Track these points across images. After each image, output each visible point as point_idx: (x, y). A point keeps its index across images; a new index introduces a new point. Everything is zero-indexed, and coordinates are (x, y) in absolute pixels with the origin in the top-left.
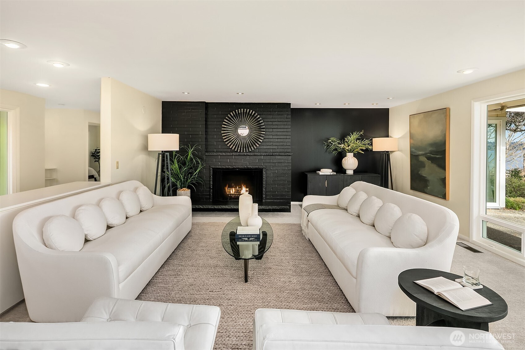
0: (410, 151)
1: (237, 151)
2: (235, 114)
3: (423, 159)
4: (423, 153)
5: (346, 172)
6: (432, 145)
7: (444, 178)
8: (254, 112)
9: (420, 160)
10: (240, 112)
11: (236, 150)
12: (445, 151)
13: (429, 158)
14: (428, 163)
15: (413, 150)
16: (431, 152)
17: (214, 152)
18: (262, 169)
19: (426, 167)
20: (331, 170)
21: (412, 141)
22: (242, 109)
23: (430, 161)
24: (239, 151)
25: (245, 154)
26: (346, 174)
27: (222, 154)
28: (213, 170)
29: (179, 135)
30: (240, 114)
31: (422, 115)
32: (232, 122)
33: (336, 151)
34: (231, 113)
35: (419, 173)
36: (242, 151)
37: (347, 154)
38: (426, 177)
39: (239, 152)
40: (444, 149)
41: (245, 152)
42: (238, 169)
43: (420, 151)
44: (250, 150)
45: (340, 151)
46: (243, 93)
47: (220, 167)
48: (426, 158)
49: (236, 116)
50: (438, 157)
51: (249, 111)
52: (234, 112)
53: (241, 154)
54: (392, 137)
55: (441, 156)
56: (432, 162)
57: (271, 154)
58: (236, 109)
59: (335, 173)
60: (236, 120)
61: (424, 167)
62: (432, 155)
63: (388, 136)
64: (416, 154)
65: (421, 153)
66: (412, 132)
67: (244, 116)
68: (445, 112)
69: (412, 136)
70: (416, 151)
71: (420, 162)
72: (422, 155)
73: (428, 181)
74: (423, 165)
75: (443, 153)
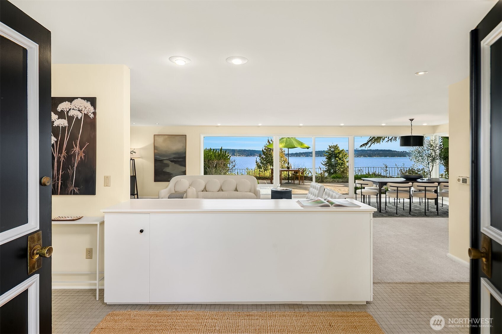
6: (175, 154)
13: (172, 161)
15: (157, 157)
16: (174, 158)
19: (170, 166)
21: (156, 151)
23: (173, 163)
31: (166, 136)
50: (180, 161)
64: (160, 159)
65: (165, 158)
66: (156, 145)
68: (183, 137)
69: (155, 148)
70: (160, 157)
71: (164, 163)
72: (166, 159)
73: (171, 174)
74: (167, 165)
75: (185, 158)
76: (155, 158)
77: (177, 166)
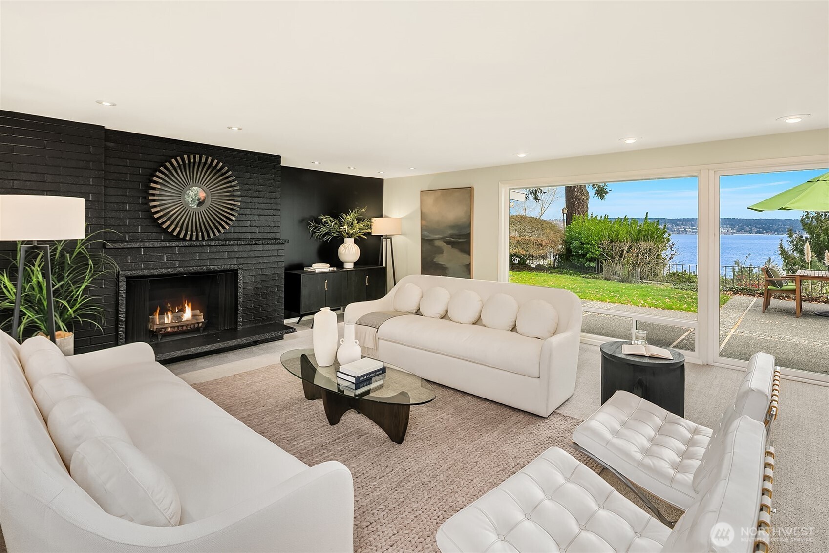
0: (421, 235)
1: (184, 239)
2: (181, 163)
3: (440, 243)
4: (441, 236)
5: (343, 266)
6: (452, 227)
7: (468, 263)
8: (221, 164)
9: (435, 245)
10: (192, 160)
11: (182, 236)
12: (470, 234)
13: (448, 243)
14: (447, 248)
15: (426, 233)
16: (451, 236)
17: (125, 241)
18: (237, 270)
19: (444, 253)
20: (328, 265)
21: (424, 223)
22: (197, 156)
23: (450, 246)
24: (188, 238)
25: (204, 244)
26: (344, 268)
27: (151, 246)
28: (127, 282)
29: (84, 199)
30: (192, 165)
31: (439, 193)
32: (173, 178)
33: (329, 236)
34: (173, 161)
35: (435, 260)
36: (194, 238)
37: (346, 239)
38: (444, 265)
39: (187, 240)
40: (469, 232)
41: (200, 239)
42: (185, 274)
43: (436, 235)
44: (212, 236)
45: (335, 235)
46: (241, 128)
47: (146, 274)
48: (445, 242)
49: (183, 167)
50: (461, 242)
51: (212, 162)
52: (179, 158)
53: (195, 243)
54: (389, 216)
55: (465, 240)
56: (452, 247)
57: (253, 243)
58: (185, 153)
59: (335, 269)
60: (181, 176)
61: (442, 252)
62: (452, 239)
63: (382, 216)
64: (430, 238)
65: (437, 236)
66: (424, 211)
67: (200, 169)
68: (468, 192)
69: (423, 216)
70: (430, 235)
71: (436, 247)
72: (438, 239)
73: (447, 268)
74: (440, 251)
75: (468, 236)
76: (422, 235)
77: (456, 252)
